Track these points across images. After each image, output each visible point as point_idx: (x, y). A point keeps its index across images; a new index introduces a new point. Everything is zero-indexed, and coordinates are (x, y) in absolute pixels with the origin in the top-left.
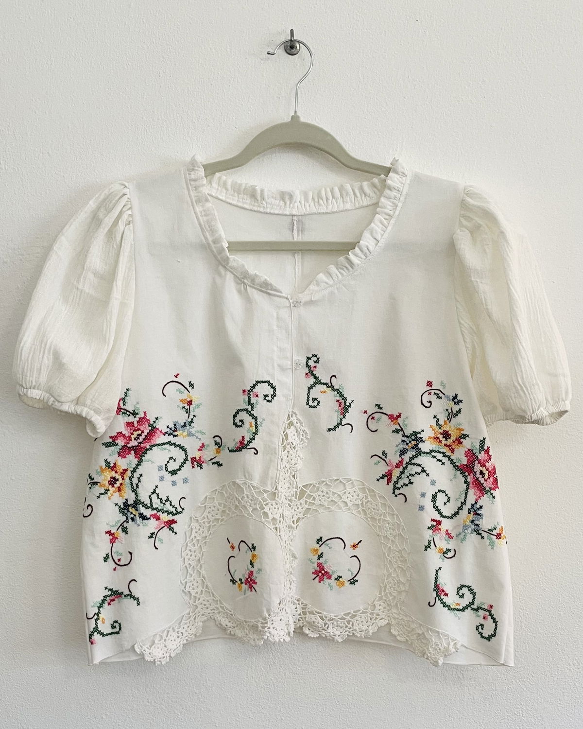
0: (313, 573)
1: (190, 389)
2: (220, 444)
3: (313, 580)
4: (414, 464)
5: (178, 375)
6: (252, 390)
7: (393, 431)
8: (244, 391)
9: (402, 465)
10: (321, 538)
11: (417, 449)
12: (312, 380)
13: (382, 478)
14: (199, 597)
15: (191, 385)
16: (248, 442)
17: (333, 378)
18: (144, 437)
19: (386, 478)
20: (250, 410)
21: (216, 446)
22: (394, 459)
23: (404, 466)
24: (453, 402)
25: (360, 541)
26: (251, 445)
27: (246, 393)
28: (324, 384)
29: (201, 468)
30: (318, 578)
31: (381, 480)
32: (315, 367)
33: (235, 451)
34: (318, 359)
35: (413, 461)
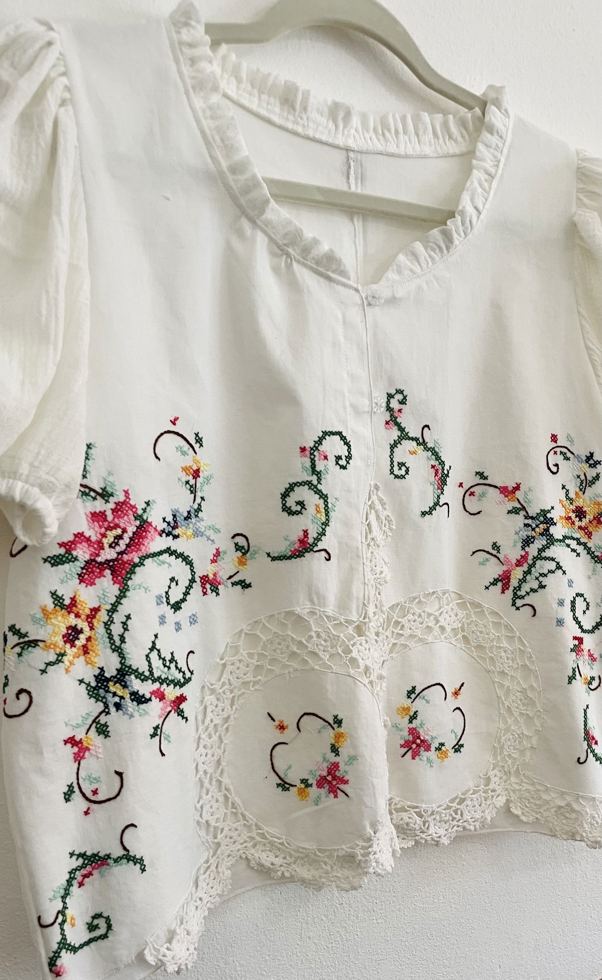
0: (402, 746)
1: (196, 446)
2: (246, 548)
3: (403, 756)
4: (546, 558)
5: (176, 419)
6: (317, 448)
7: (509, 512)
8: (303, 450)
9: (526, 561)
10: (414, 688)
11: (548, 535)
12: (395, 433)
13: (494, 583)
14: (222, 827)
15: (199, 440)
16: (315, 539)
17: (426, 429)
18: (127, 541)
19: (500, 584)
20: (315, 482)
21: (239, 552)
22: (512, 552)
23: (530, 562)
24: (588, 465)
25: (462, 685)
26: (321, 545)
27: (307, 453)
28: (412, 439)
29: (218, 594)
30: (410, 754)
31: (491, 587)
32: (400, 411)
33: (290, 558)
34: (405, 398)
35: (543, 554)
